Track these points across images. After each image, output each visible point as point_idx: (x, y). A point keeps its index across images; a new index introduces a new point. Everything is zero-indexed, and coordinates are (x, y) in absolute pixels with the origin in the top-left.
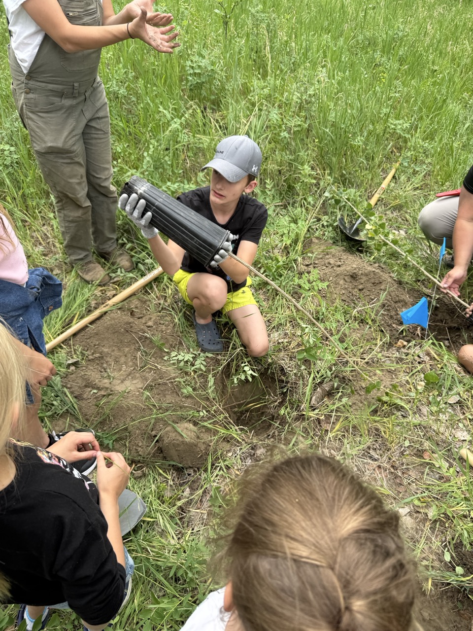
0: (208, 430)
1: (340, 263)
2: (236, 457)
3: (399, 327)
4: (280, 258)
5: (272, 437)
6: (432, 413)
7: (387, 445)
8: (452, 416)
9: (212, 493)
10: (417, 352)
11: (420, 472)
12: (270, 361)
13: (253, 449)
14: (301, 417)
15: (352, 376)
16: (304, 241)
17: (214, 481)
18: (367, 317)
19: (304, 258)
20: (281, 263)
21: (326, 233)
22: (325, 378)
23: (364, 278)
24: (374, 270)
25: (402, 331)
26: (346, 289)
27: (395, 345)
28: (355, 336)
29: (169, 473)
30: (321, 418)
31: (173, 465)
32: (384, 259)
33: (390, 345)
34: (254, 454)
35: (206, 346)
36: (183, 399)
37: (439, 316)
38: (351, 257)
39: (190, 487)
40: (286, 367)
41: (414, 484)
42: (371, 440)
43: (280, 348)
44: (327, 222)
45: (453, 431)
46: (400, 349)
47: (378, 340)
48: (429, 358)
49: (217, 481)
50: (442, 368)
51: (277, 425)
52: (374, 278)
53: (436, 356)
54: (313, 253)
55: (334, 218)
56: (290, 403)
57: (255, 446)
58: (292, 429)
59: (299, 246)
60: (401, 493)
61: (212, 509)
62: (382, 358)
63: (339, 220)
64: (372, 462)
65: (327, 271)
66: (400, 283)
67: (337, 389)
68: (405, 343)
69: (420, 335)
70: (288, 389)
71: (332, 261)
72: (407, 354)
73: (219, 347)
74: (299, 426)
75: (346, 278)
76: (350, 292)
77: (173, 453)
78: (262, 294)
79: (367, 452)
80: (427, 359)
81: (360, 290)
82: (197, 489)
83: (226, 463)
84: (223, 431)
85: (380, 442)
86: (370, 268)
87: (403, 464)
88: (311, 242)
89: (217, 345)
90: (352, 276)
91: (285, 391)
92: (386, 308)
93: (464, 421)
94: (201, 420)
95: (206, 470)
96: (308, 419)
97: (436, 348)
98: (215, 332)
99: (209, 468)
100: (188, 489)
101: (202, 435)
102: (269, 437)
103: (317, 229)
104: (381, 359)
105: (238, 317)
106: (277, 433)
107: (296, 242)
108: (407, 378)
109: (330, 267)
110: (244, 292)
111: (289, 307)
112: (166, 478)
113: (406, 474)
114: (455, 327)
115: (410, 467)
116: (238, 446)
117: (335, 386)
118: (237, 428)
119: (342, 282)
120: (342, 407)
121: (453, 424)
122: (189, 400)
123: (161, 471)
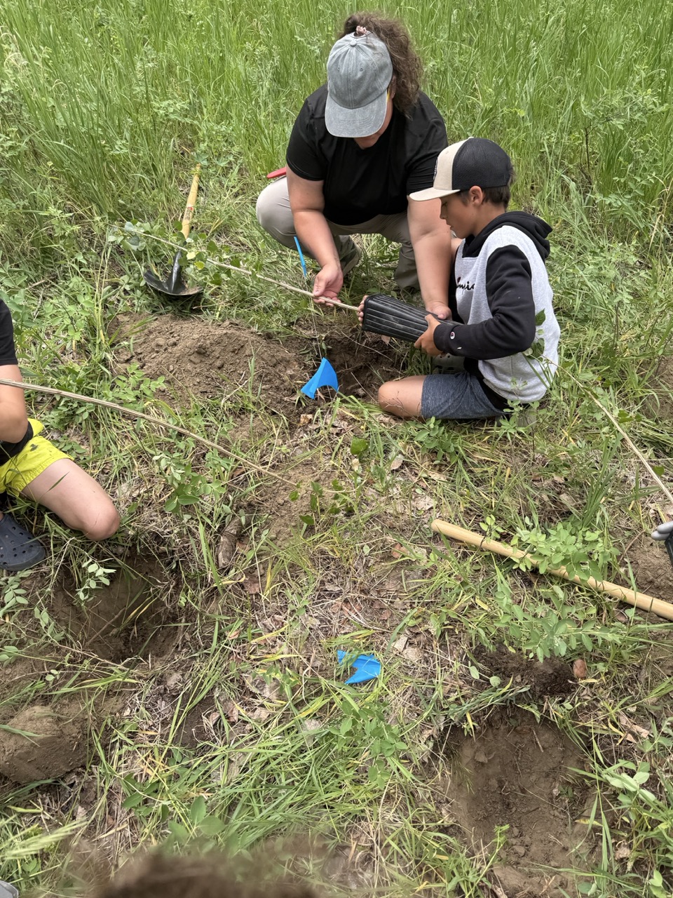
0: (72, 697)
1: (174, 340)
2: (138, 710)
3: (293, 398)
4: (77, 368)
5: (184, 645)
6: (380, 494)
7: (343, 567)
8: (404, 485)
9: (123, 789)
10: (328, 421)
11: (398, 578)
12: (131, 533)
13: (160, 683)
14: (213, 594)
15: (261, 496)
16: (106, 325)
17: (118, 769)
18: (246, 403)
19: (117, 352)
20: (82, 374)
21: (136, 302)
22: (225, 517)
23: (218, 349)
24: (225, 332)
25: (299, 401)
26: (198, 374)
27: (299, 425)
28: (241, 436)
29: (37, 802)
30: (242, 580)
31: (38, 787)
32: (234, 312)
33: (292, 427)
34: (165, 689)
35: (13, 562)
36: (8, 672)
37: (337, 360)
38: (186, 325)
39: (81, 803)
40: (161, 530)
41: (398, 599)
42: (320, 572)
43: (138, 506)
44: (129, 284)
45: (413, 503)
46: (307, 427)
47: (274, 429)
48: (346, 423)
49: (123, 765)
50: (367, 428)
51: (182, 625)
52: (231, 344)
53: (353, 416)
54: (127, 338)
55: (136, 275)
56: (189, 580)
57: (162, 676)
58: (207, 618)
59: (101, 336)
60: (386, 621)
61: (132, 814)
62: (289, 450)
63: (145, 275)
64: (334, 601)
65: (160, 359)
66: (269, 337)
67: (248, 524)
68: (310, 416)
69: (322, 397)
70: (177, 562)
71: (161, 341)
72: (318, 430)
73: (35, 552)
74: (216, 610)
75: (192, 358)
76: (207, 377)
77: (26, 769)
78: (74, 435)
79: (322, 590)
80: (344, 424)
81: (219, 368)
82: (96, 798)
83: (127, 729)
84: (100, 685)
85: (333, 567)
86: (219, 332)
87: (373, 581)
88: (118, 323)
89: (30, 551)
90: (199, 353)
91: (174, 566)
92: (266, 379)
93: (421, 483)
94: (54, 688)
95: (97, 761)
96: (224, 591)
97: (350, 406)
98: (17, 532)
99: (101, 754)
100: (80, 809)
101: (65, 711)
102: (179, 649)
103: (119, 301)
104: (288, 453)
105: (44, 492)
106: (188, 637)
107: (93, 331)
108: (332, 462)
109: (162, 350)
110: (34, 448)
111: (126, 437)
112: (34, 814)
113: (383, 590)
114: (361, 366)
115: (384, 579)
116: (135, 692)
117: (243, 521)
118: (120, 666)
119: (189, 366)
120: (264, 548)
121: (409, 496)
122: (19, 667)
123: (20, 810)
